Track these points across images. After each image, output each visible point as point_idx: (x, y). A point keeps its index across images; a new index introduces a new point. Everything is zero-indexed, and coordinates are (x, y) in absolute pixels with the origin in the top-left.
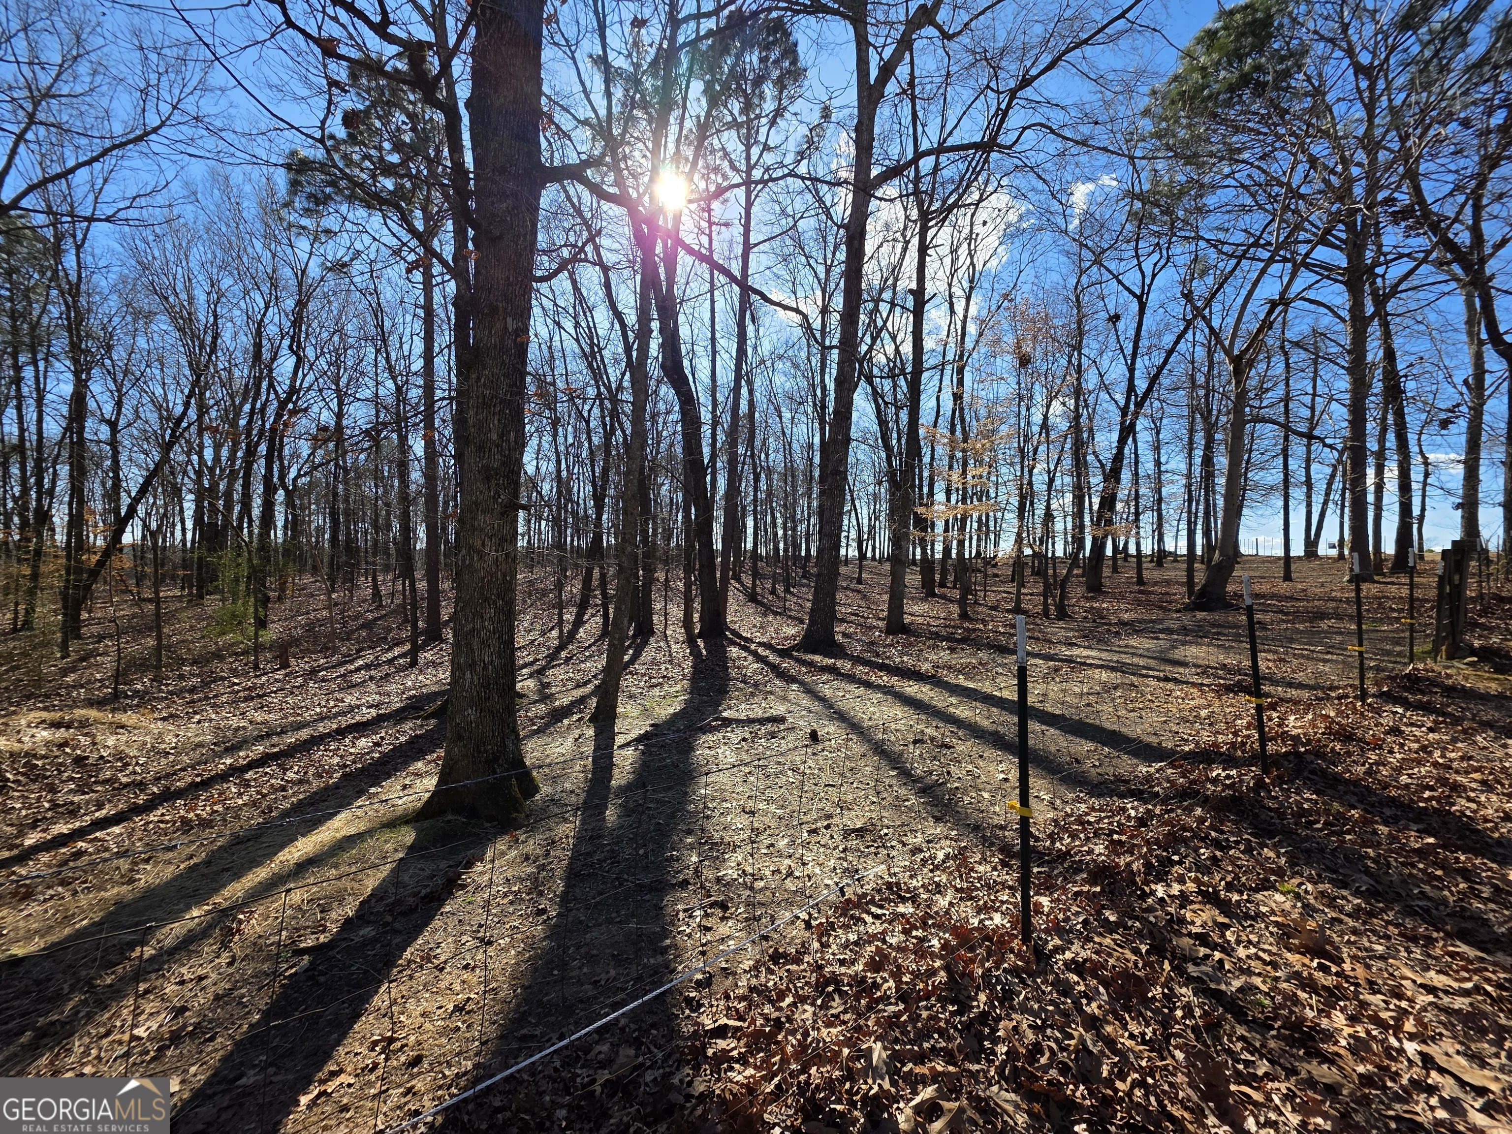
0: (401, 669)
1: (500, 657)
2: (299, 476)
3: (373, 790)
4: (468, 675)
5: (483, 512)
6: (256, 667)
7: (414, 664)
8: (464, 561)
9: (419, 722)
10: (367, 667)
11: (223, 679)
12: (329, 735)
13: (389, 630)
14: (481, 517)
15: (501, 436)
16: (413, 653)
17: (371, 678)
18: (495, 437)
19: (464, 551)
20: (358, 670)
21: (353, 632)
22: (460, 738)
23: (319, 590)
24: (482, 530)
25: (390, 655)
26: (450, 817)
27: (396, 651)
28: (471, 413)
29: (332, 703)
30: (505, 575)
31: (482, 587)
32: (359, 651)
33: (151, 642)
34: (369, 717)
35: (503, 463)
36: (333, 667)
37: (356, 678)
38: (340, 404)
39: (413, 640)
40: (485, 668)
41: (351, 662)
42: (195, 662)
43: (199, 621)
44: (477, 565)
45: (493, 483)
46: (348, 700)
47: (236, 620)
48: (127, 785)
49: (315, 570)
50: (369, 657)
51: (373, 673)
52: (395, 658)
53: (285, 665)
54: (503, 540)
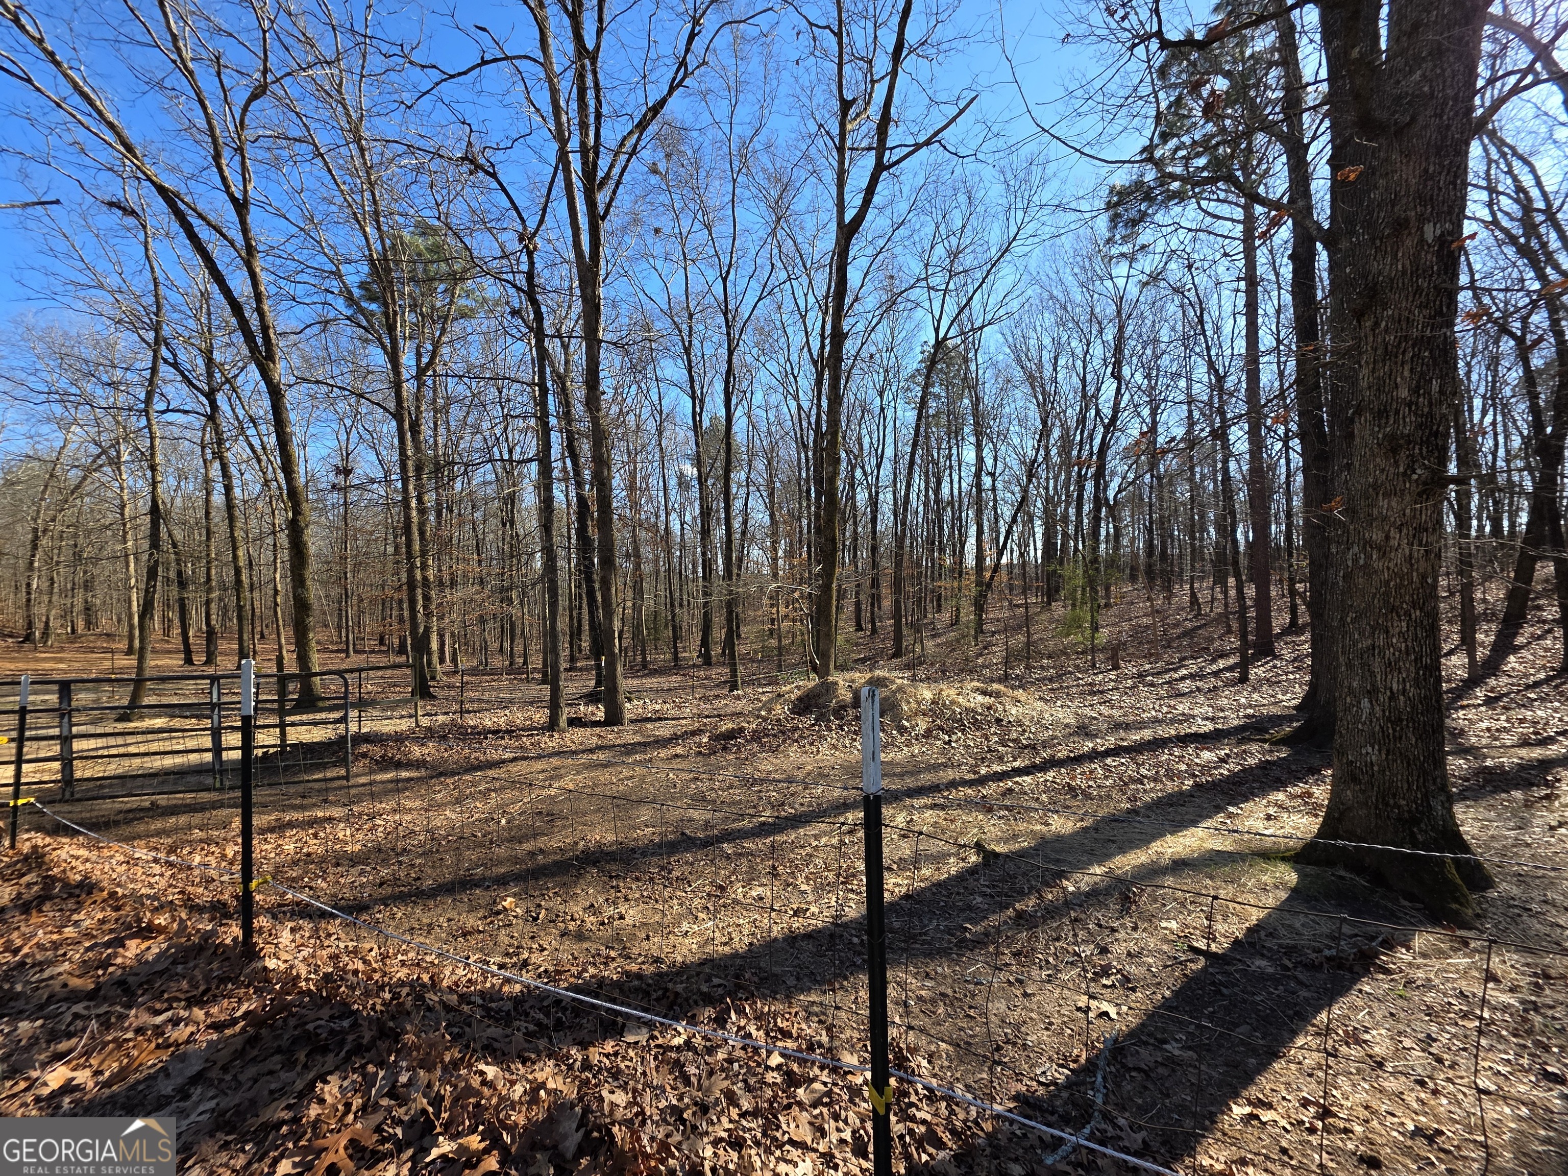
0: (1229, 684)
1: (1417, 685)
2: (1120, 491)
3: (1231, 809)
4: (1365, 703)
5: (1386, 495)
6: (1094, 666)
7: (1244, 679)
8: (1355, 560)
9: (1266, 746)
10: (1192, 676)
11: (1070, 673)
12: (1169, 740)
13: (1211, 640)
14: (1383, 503)
15: (1415, 391)
16: (1244, 666)
17: (1199, 689)
18: (1404, 393)
19: (1356, 549)
20: (1183, 678)
21: (1172, 640)
22: (1355, 779)
23: (1138, 597)
24: (1385, 519)
25: (1214, 667)
26: (1342, 873)
27: (1221, 664)
28: (1365, 371)
29: (1165, 709)
30: (1424, 577)
31: (1387, 594)
32: (1182, 659)
33: (1022, 638)
34: (1206, 729)
35: (1420, 426)
36: (1158, 673)
37: (1185, 686)
38: (1154, 413)
39: (1242, 651)
40: (1393, 697)
41: (1175, 670)
42: (1050, 657)
43: (1050, 623)
44: (1377, 565)
45: (1403, 455)
46: (1180, 708)
47: (1073, 624)
48: (1026, 747)
49: (1133, 578)
50: (1192, 667)
51: (1199, 684)
52: (1221, 671)
53: (1116, 667)
54: (1421, 529)
